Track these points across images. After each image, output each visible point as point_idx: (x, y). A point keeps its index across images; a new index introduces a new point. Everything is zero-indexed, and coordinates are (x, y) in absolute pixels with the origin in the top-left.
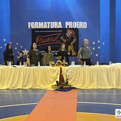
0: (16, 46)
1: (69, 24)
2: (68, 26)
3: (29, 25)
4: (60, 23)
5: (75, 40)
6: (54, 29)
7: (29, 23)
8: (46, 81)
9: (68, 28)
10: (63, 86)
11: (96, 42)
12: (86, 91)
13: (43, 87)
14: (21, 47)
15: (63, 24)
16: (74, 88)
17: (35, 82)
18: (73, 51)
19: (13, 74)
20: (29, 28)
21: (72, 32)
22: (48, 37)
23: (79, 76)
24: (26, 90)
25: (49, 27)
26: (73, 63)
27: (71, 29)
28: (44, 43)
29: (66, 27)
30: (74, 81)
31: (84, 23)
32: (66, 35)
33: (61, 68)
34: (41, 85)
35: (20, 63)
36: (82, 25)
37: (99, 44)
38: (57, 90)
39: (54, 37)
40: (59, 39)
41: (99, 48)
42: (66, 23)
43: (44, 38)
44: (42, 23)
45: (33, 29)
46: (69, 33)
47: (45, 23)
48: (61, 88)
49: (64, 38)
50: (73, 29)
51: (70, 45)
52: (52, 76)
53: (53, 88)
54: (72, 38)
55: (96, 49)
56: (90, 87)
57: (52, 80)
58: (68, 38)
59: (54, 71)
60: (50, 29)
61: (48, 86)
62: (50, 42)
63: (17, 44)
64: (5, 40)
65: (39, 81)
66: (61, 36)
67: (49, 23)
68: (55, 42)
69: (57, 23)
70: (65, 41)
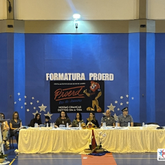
0: (32, 101)
1: (93, 76)
2: (92, 78)
3: (47, 77)
4: (83, 74)
5: (100, 94)
6: (76, 81)
7: (47, 74)
8: (77, 145)
9: (92, 80)
10: (96, 150)
11: (124, 96)
12: (120, 155)
13: (75, 151)
14: (38, 102)
15: (87, 76)
16: (107, 152)
17: (66, 146)
18: (97, 106)
20: (47, 80)
21: (97, 85)
22: (69, 91)
23: (112, 139)
24: (56, 154)
25: (70, 79)
27: (95, 81)
28: (64, 97)
29: (90, 79)
30: (107, 144)
31: (111, 74)
32: (90, 88)
34: (72, 149)
36: (108, 77)
37: (128, 100)
38: (91, 154)
39: (76, 90)
40: (82, 92)
41: (127, 103)
42: (90, 74)
43: (65, 92)
44: (63, 74)
45: (51, 81)
46: (93, 86)
47: (66, 74)
48: (95, 152)
49: (88, 92)
50: (97, 81)
51: (94, 99)
52: (83, 139)
53: (86, 152)
54: (97, 92)
55: (125, 104)
56: (124, 151)
57: (83, 143)
58: (92, 92)
59: (86, 134)
60: (72, 81)
61: (79, 150)
62: (72, 96)
63: (33, 98)
64: (19, 94)
65: (69, 145)
66: (84, 89)
67: (70, 74)
68: (77, 96)
69: (79, 74)
70: (88, 95)
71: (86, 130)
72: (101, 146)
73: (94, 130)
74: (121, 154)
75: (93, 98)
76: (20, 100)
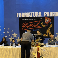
0: (8, 30)
1: (47, 14)
5: (51, 26)
9: (46, 17)
14: (12, 31)
15: (43, 14)
18: (50, 33)
19: (5, 52)
25: (32, 16)
26: (47, 44)
27: (48, 17)
29: (45, 16)
33: (38, 48)
35: (10, 44)
39: (36, 23)
40: (39, 25)
42: (45, 13)
44: (27, 13)
45: (20, 18)
46: (47, 21)
47: (29, 13)
60: (33, 18)
63: (9, 29)
67: (32, 13)
69: (38, 13)
70: (44, 26)
75: (47, 28)
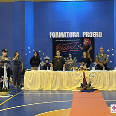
1: (86, 34)
2: (85, 36)
3: (50, 35)
4: (78, 33)
5: (91, 48)
6: (72, 38)
7: (50, 33)
8: (71, 84)
10: (86, 87)
11: (110, 50)
12: (106, 92)
13: (69, 89)
14: (43, 54)
15: (81, 34)
16: (96, 90)
17: (62, 85)
20: (50, 37)
21: (89, 41)
22: (67, 46)
23: (100, 80)
24: (54, 91)
25: (68, 37)
26: (93, 68)
27: (87, 38)
28: (63, 51)
29: (83, 37)
30: (95, 83)
31: (99, 33)
32: (83, 44)
34: (67, 87)
36: (98, 35)
37: (113, 52)
38: (82, 91)
39: (72, 45)
40: (77, 47)
41: (113, 55)
42: (83, 33)
43: (64, 46)
44: (62, 33)
45: (53, 39)
46: (86, 42)
47: (65, 33)
48: (85, 89)
49: (82, 46)
50: (89, 38)
52: (76, 79)
53: (78, 89)
54: (89, 47)
55: (111, 56)
56: (110, 89)
57: (76, 83)
58: (85, 46)
59: (78, 75)
61: (73, 88)
62: (69, 50)
63: (40, 51)
64: (29, 48)
65: (65, 84)
66: (78, 44)
67: (68, 33)
68: (73, 49)
69: (75, 33)
70: (82, 49)
71: (79, 72)
72: (90, 85)
73: (85, 72)
74: (108, 91)
76: (30, 52)
